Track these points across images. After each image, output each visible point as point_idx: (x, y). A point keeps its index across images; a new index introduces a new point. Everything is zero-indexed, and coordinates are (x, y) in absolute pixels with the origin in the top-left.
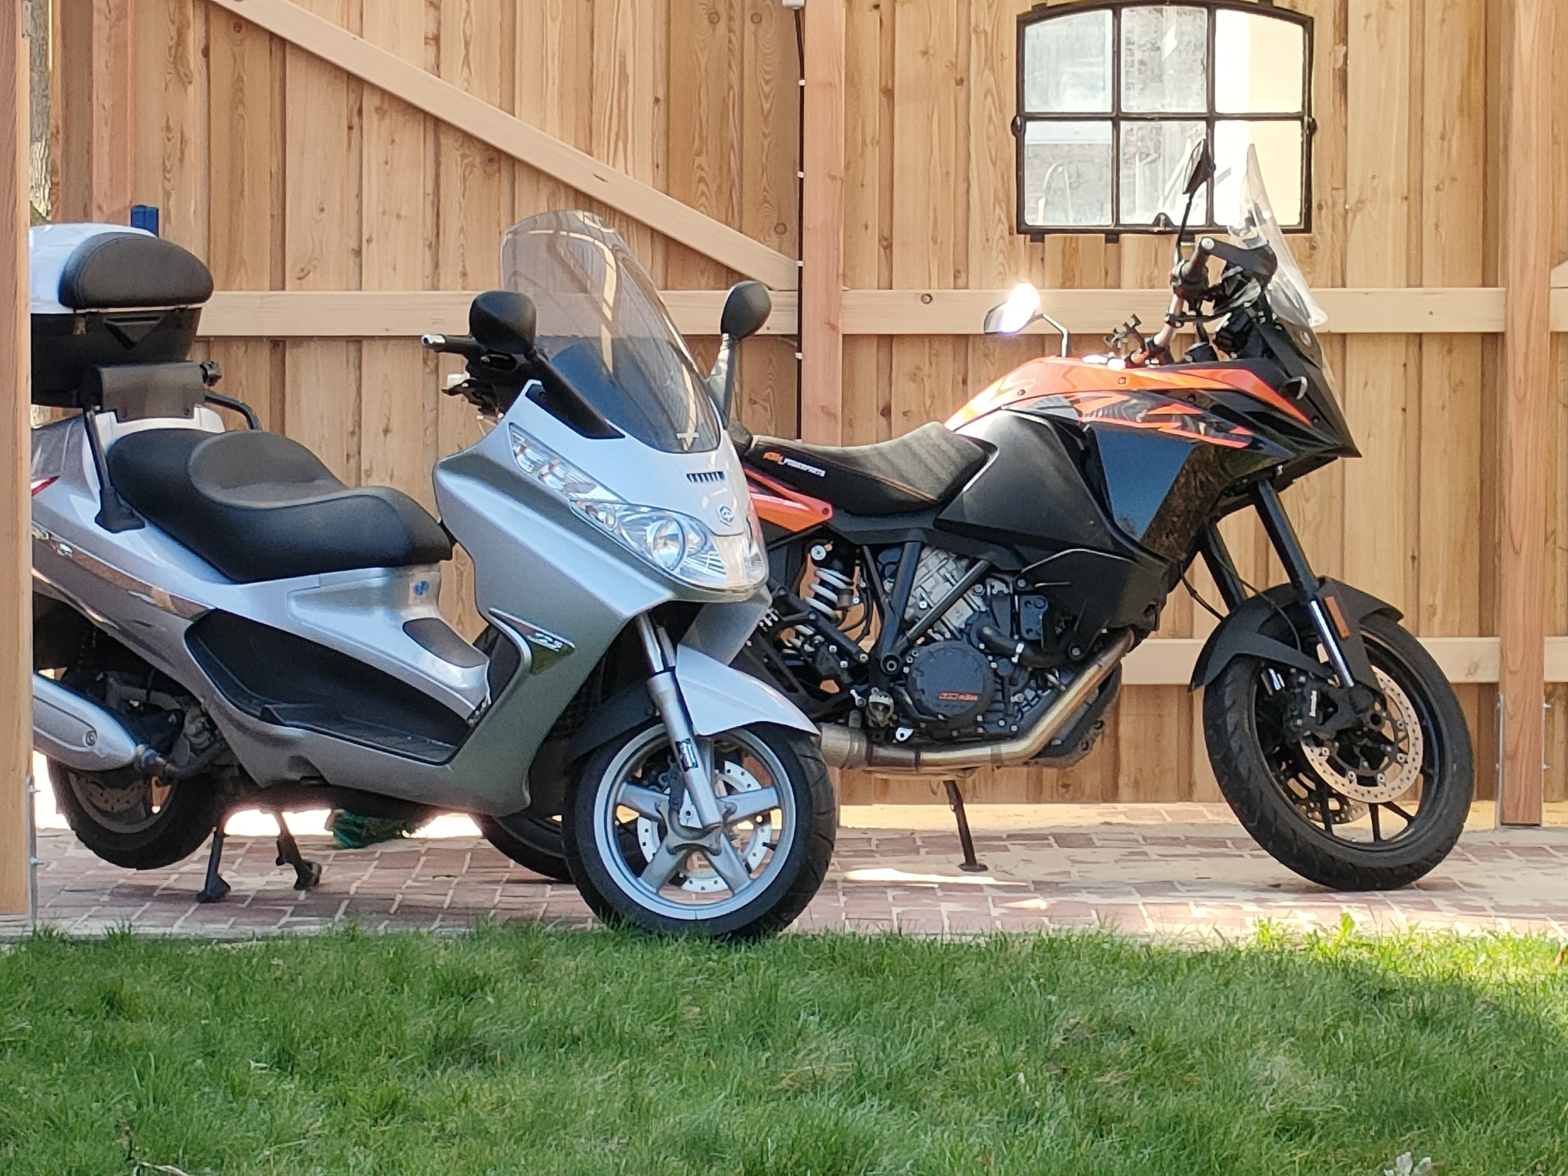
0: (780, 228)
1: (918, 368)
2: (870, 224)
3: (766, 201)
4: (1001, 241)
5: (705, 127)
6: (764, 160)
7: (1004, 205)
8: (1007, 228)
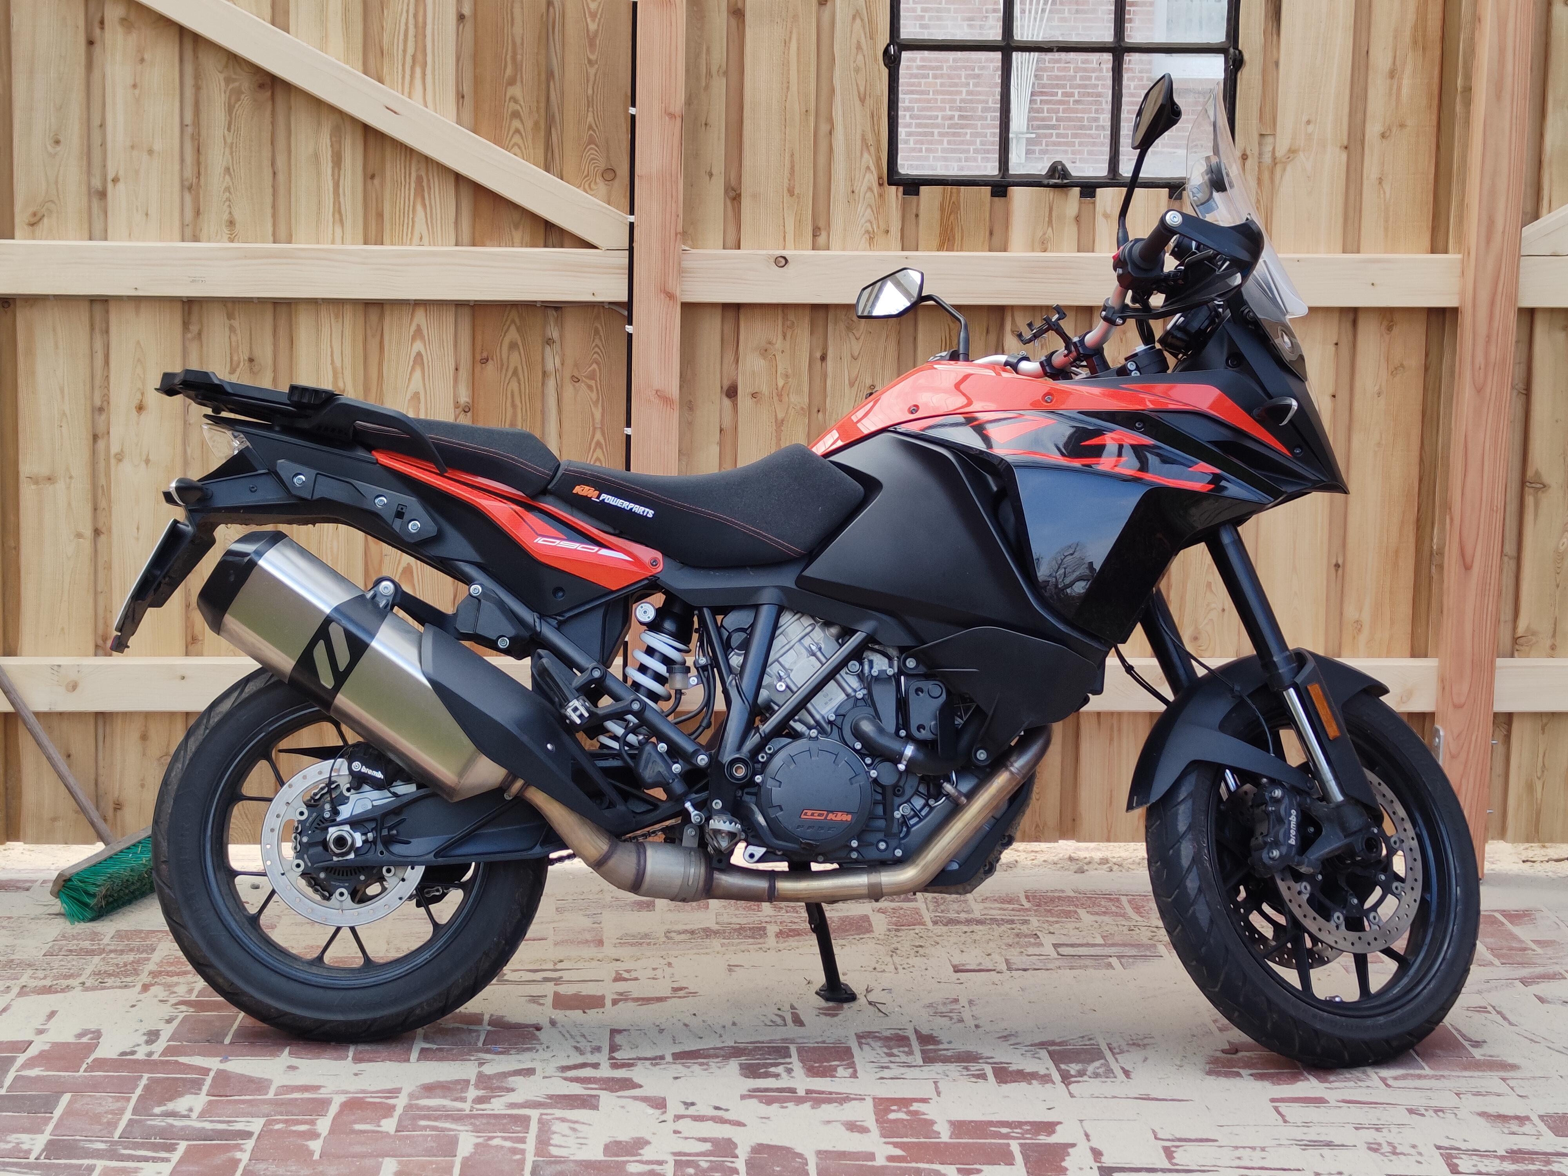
0: (609, 174)
1: (770, 343)
2: (715, 171)
3: (591, 141)
4: (869, 194)
5: (519, 51)
6: (590, 92)
7: (872, 149)
8: (876, 178)
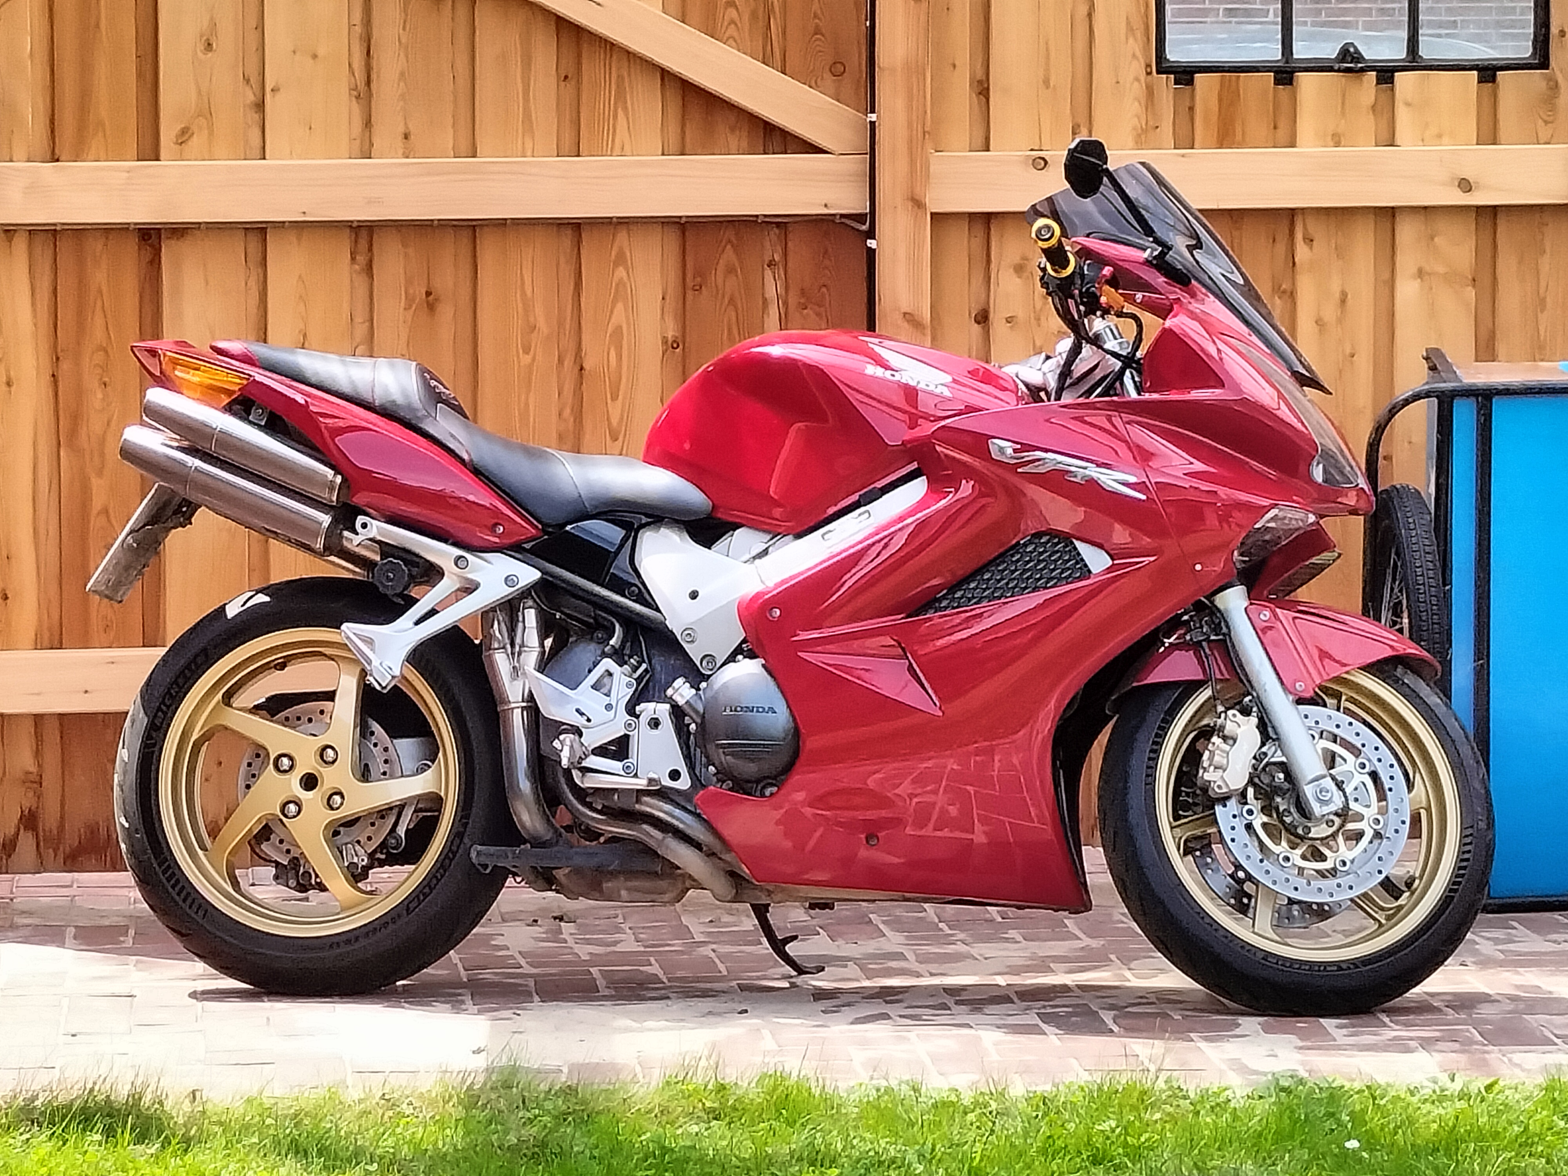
0: (837, 69)
1: (1025, 258)
2: (959, 62)
3: (817, 32)
4: (1136, 84)
7: (1139, 34)
8: (1143, 66)
